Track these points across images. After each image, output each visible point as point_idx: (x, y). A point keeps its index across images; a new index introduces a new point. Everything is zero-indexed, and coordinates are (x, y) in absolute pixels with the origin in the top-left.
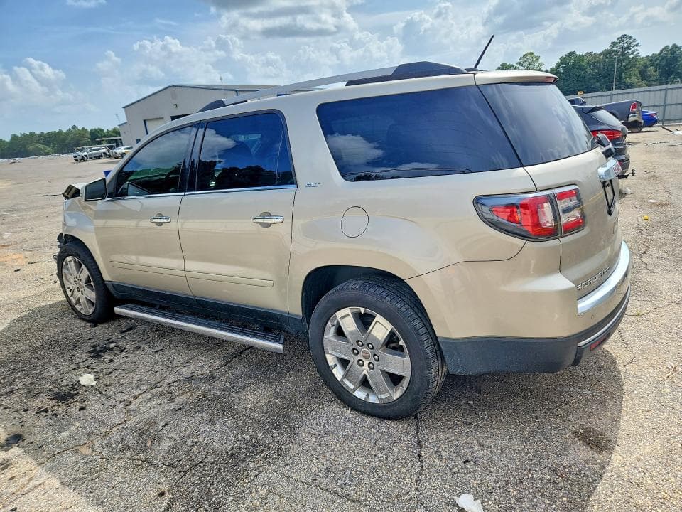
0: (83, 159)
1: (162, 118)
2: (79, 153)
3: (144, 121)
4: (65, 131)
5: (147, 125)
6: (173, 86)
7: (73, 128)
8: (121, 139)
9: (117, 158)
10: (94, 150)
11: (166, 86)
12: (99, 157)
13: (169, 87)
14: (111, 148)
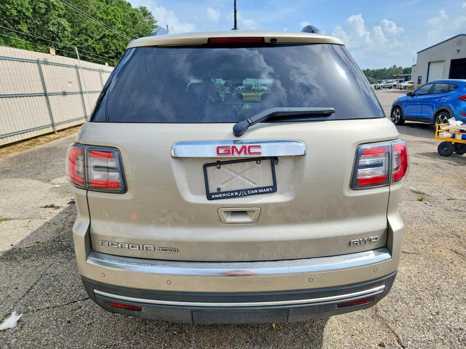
0: (379, 88)
1: (444, 61)
2: (378, 84)
3: (429, 63)
4: (388, 69)
5: (430, 66)
6: (461, 35)
7: (394, 67)
8: (410, 76)
9: (401, 89)
10: (389, 83)
11: (456, 35)
12: (390, 88)
13: (458, 36)
14: (401, 82)
